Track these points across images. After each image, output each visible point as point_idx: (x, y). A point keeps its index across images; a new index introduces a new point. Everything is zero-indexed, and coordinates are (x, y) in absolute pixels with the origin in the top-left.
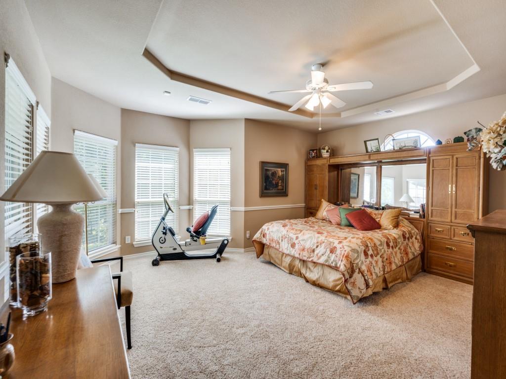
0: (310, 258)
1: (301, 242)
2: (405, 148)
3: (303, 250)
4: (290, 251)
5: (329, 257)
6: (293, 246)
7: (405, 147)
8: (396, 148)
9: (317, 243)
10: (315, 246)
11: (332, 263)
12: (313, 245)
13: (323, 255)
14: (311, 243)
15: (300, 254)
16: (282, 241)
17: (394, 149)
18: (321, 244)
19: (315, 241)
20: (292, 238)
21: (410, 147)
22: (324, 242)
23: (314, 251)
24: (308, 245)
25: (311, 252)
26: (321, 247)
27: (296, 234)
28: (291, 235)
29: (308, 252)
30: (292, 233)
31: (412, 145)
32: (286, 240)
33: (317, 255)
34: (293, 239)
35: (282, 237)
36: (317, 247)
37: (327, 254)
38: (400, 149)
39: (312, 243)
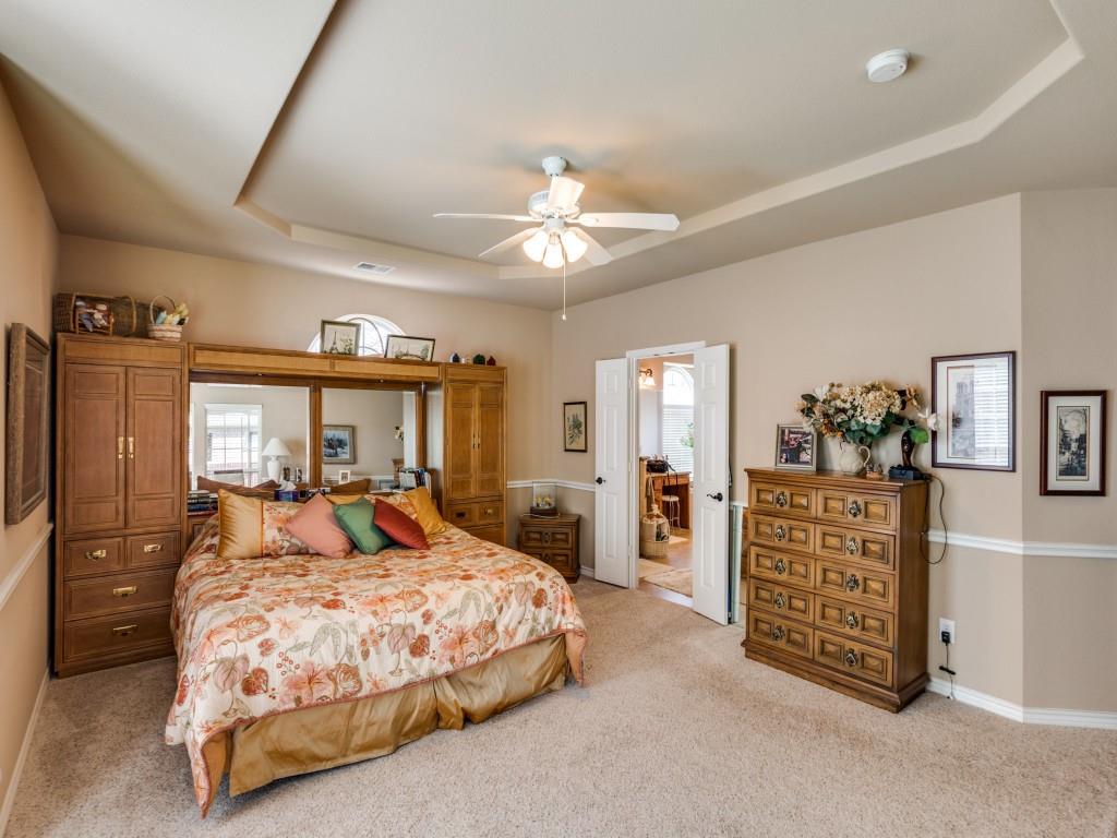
0: (487, 650)
1: (449, 623)
2: (405, 358)
3: (462, 640)
4: (413, 671)
5: (535, 619)
6: (419, 647)
7: (406, 355)
8: (390, 356)
9: (498, 600)
10: (496, 612)
11: (544, 629)
12: (488, 609)
13: (520, 623)
14: (478, 611)
15: (452, 660)
16: (366, 654)
17: (386, 356)
18: (506, 599)
19: (490, 599)
20: (404, 630)
21: (415, 358)
22: (510, 592)
23: (493, 627)
24: (471, 620)
25: (487, 634)
26: (509, 607)
27: (415, 609)
28: (398, 619)
29: (478, 637)
30: (398, 611)
31: (419, 354)
32: (384, 644)
33: (506, 631)
34: (413, 628)
35: (364, 642)
36: (500, 610)
37: (529, 616)
38: (397, 357)
39: (482, 609)
